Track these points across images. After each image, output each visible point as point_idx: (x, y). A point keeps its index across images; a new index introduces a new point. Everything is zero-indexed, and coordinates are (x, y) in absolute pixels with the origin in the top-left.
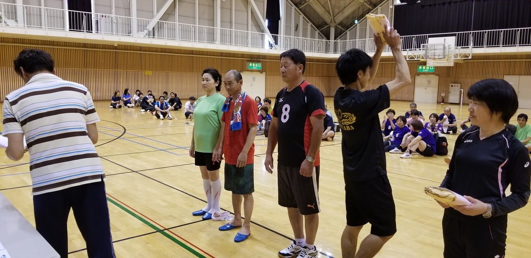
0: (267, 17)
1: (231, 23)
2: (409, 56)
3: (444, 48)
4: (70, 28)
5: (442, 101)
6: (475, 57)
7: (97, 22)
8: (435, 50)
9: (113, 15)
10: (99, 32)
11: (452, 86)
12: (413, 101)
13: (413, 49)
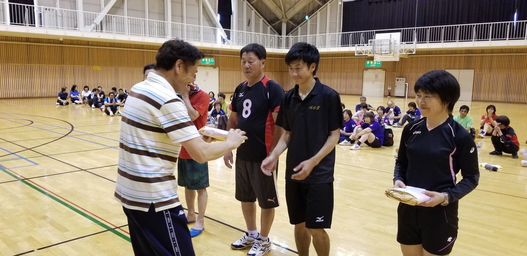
0: (219, 12)
1: (182, 17)
2: (357, 52)
3: (390, 43)
4: (11, 21)
5: (389, 94)
6: (419, 52)
7: (40, 15)
8: (381, 45)
9: (58, 8)
10: (42, 26)
11: (398, 80)
12: (361, 95)
13: (361, 44)
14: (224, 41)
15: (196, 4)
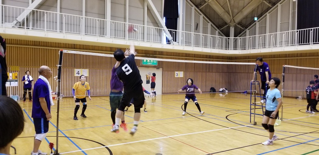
0: (164, 16)
1: (125, 18)
14: (168, 42)
15: (141, 6)
